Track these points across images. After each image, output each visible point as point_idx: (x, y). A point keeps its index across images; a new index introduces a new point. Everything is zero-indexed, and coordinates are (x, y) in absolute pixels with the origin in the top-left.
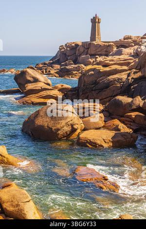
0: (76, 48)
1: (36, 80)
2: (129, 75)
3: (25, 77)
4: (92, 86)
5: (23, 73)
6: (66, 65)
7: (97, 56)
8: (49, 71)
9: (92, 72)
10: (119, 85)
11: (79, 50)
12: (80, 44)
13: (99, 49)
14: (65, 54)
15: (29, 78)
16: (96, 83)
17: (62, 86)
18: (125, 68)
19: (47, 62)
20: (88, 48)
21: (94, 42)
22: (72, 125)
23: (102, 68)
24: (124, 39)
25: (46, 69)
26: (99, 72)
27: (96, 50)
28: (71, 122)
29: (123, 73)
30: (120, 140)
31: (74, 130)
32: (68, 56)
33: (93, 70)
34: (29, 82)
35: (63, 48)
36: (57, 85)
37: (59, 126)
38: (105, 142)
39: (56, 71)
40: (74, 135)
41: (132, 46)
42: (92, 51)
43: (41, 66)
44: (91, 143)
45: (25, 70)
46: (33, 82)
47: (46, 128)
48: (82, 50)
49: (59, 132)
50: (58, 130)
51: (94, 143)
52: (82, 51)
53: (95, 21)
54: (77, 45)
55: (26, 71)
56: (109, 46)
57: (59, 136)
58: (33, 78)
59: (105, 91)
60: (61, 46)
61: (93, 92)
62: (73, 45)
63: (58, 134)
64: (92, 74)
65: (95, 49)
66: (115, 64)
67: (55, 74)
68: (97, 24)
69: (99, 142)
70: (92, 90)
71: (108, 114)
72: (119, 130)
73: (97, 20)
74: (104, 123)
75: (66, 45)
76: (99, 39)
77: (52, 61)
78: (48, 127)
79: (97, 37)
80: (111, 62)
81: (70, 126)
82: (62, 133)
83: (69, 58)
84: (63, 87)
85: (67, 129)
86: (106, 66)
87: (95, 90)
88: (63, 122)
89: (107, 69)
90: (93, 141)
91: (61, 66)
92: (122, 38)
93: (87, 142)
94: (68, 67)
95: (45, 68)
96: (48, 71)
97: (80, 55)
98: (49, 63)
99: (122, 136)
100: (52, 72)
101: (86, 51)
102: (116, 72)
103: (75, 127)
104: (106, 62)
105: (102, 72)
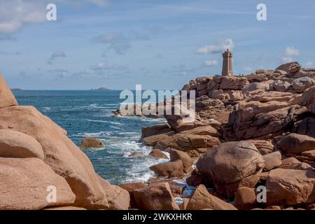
0: (208, 82)
2: (289, 111)
6: (201, 100)
7: (231, 91)
9: (251, 108)
10: (280, 121)
11: (210, 84)
12: (211, 78)
13: (232, 84)
14: (196, 88)
16: (254, 119)
18: (284, 103)
20: (220, 83)
21: (226, 77)
22: (257, 164)
23: (260, 104)
24: (257, 73)
26: (257, 108)
27: (229, 84)
28: (256, 160)
29: (283, 109)
31: (258, 169)
33: (251, 106)
35: (194, 83)
38: (300, 182)
41: (265, 80)
42: (224, 85)
44: (284, 183)
48: (213, 84)
50: (244, 168)
51: (288, 183)
53: (226, 56)
54: (208, 80)
56: (242, 80)
57: (244, 175)
60: (191, 81)
61: (252, 128)
62: (204, 79)
63: (244, 173)
65: (227, 84)
66: (273, 100)
68: (228, 59)
69: (292, 182)
70: (250, 127)
73: (229, 55)
74: (281, 161)
75: (197, 80)
76: (232, 73)
78: (231, 165)
79: (229, 71)
80: (269, 98)
81: (255, 165)
82: (247, 171)
83: (200, 92)
85: (252, 167)
86: (264, 101)
87: (253, 126)
88: (248, 161)
89: (265, 105)
90: (286, 181)
92: (254, 72)
93: (279, 182)
94: (203, 102)
97: (211, 90)
101: (218, 85)
102: (276, 108)
103: (260, 165)
105: (260, 108)
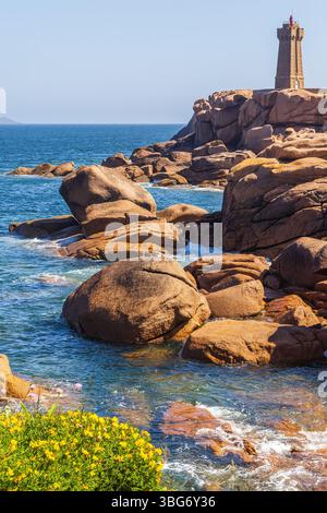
0: (239, 106)
1: (115, 195)
3: (88, 188)
4: (253, 210)
5: (83, 178)
6: (207, 152)
7: (288, 129)
8: (163, 170)
9: (254, 176)
10: (318, 209)
11: (245, 111)
12: (249, 96)
14: (210, 122)
15: (97, 190)
16: (261, 203)
17: (184, 209)
19: (162, 145)
20: (269, 108)
21: (285, 91)
22: (176, 309)
23: (277, 164)
25: (154, 164)
26: (269, 174)
27: (291, 111)
28: (173, 301)
30: (287, 345)
31: (180, 321)
32: (218, 128)
33: (256, 169)
34: (98, 199)
35: (205, 107)
36: (171, 207)
37: (143, 311)
38: (251, 350)
39: (180, 169)
40: (180, 333)
42: (279, 114)
43: (145, 153)
44: (216, 351)
45: (87, 168)
46: (109, 200)
47: (114, 314)
48: (253, 111)
49: (144, 325)
50: (142, 319)
51: (223, 351)
52: (254, 115)
53: (287, 36)
54: (240, 99)
55: (90, 172)
57: (144, 335)
58: (108, 188)
59: (283, 223)
60: (199, 102)
61: (255, 226)
62: (231, 98)
63: (142, 330)
64: (251, 180)
65: (286, 110)
66: (310, 154)
67: (177, 176)
68: (293, 43)
69: (234, 349)
70: (252, 222)
71: (278, 284)
72: (295, 321)
73: (294, 33)
74: (264, 303)
75: (211, 98)
76: (300, 81)
77: (174, 142)
78: (118, 311)
79: (292, 76)
80: (301, 150)
81: (172, 311)
82: (151, 327)
83: (219, 133)
84: (187, 212)
85: (165, 317)
86: (289, 157)
87: (260, 221)
88: (154, 302)
90: (221, 347)
91: (193, 156)
93: (208, 348)
94: (210, 159)
95: (152, 160)
96: (159, 168)
97: (248, 126)
98: (167, 146)
99: (293, 335)
100: (171, 170)
101: (264, 113)
102: (312, 174)
103: (184, 312)
104: (289, 149)
105: (276, 176)
